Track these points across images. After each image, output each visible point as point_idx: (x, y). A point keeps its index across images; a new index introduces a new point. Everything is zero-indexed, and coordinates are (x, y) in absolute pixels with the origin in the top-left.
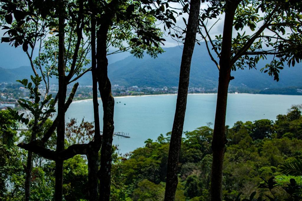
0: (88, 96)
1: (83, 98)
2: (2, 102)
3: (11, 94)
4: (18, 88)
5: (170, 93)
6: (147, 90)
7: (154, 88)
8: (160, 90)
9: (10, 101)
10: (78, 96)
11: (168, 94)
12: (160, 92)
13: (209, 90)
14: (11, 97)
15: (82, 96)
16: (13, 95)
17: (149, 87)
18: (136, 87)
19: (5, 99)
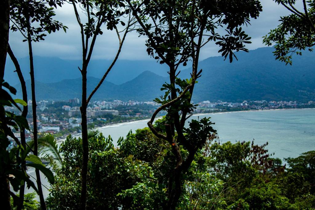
0: (148, 115)
1: (142, 118)
2: (44, 124)
4: (62, 107)
5: (252, 109)
6: (222, 105)
7: (231, 103)
8: (240, 105)
9: (54, 123)
10: (136, 115)
11: (249, 110)
12: (238, 107)
13: (303, 104)
14: (53, 118)
15: (141, 115)
16: (55, 115)
17: (225, 102)
18: (208, 102)
19: (47, 120)
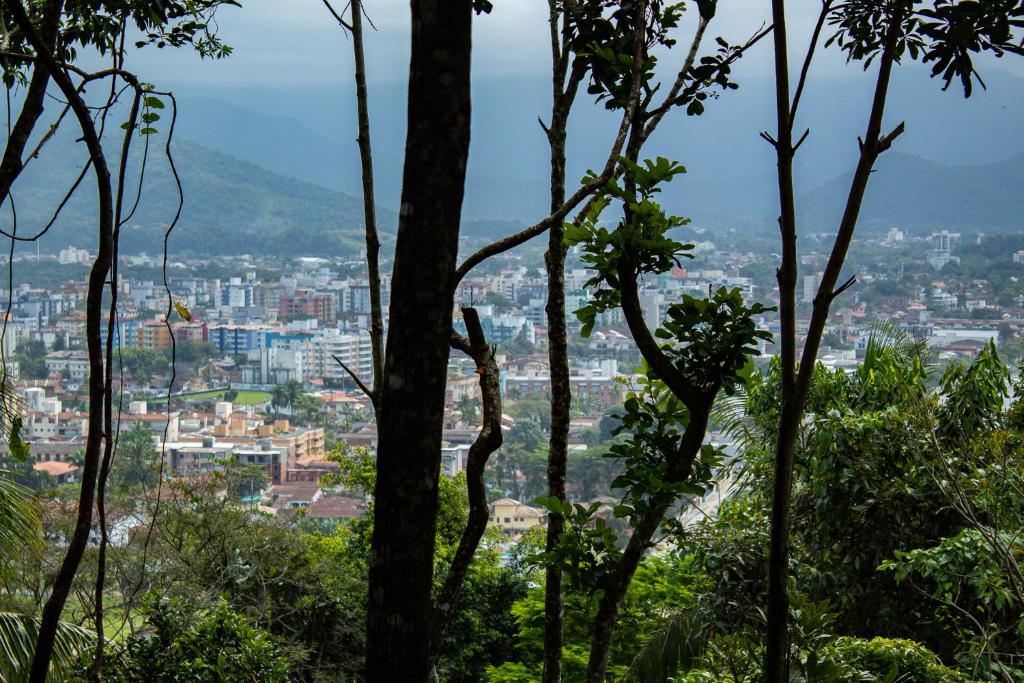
2: (939, 320)
3: (979, 283)
14: (977, 297)
16: (986, 287)
19: (952, 305)
